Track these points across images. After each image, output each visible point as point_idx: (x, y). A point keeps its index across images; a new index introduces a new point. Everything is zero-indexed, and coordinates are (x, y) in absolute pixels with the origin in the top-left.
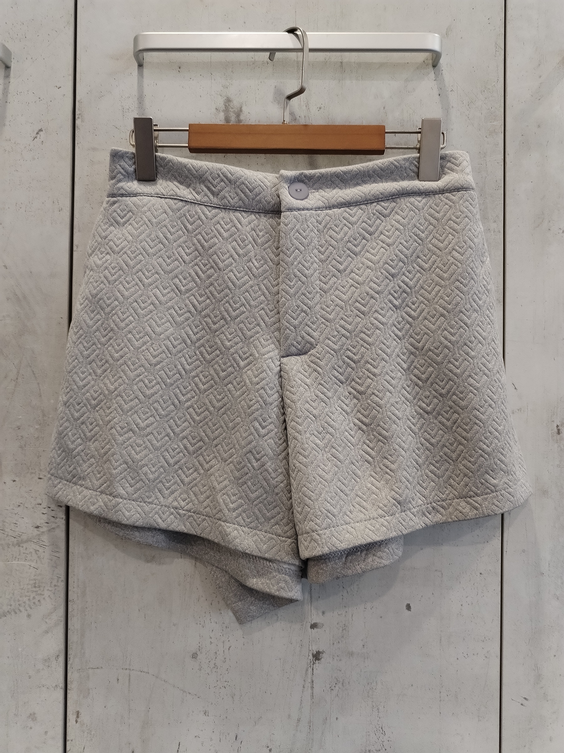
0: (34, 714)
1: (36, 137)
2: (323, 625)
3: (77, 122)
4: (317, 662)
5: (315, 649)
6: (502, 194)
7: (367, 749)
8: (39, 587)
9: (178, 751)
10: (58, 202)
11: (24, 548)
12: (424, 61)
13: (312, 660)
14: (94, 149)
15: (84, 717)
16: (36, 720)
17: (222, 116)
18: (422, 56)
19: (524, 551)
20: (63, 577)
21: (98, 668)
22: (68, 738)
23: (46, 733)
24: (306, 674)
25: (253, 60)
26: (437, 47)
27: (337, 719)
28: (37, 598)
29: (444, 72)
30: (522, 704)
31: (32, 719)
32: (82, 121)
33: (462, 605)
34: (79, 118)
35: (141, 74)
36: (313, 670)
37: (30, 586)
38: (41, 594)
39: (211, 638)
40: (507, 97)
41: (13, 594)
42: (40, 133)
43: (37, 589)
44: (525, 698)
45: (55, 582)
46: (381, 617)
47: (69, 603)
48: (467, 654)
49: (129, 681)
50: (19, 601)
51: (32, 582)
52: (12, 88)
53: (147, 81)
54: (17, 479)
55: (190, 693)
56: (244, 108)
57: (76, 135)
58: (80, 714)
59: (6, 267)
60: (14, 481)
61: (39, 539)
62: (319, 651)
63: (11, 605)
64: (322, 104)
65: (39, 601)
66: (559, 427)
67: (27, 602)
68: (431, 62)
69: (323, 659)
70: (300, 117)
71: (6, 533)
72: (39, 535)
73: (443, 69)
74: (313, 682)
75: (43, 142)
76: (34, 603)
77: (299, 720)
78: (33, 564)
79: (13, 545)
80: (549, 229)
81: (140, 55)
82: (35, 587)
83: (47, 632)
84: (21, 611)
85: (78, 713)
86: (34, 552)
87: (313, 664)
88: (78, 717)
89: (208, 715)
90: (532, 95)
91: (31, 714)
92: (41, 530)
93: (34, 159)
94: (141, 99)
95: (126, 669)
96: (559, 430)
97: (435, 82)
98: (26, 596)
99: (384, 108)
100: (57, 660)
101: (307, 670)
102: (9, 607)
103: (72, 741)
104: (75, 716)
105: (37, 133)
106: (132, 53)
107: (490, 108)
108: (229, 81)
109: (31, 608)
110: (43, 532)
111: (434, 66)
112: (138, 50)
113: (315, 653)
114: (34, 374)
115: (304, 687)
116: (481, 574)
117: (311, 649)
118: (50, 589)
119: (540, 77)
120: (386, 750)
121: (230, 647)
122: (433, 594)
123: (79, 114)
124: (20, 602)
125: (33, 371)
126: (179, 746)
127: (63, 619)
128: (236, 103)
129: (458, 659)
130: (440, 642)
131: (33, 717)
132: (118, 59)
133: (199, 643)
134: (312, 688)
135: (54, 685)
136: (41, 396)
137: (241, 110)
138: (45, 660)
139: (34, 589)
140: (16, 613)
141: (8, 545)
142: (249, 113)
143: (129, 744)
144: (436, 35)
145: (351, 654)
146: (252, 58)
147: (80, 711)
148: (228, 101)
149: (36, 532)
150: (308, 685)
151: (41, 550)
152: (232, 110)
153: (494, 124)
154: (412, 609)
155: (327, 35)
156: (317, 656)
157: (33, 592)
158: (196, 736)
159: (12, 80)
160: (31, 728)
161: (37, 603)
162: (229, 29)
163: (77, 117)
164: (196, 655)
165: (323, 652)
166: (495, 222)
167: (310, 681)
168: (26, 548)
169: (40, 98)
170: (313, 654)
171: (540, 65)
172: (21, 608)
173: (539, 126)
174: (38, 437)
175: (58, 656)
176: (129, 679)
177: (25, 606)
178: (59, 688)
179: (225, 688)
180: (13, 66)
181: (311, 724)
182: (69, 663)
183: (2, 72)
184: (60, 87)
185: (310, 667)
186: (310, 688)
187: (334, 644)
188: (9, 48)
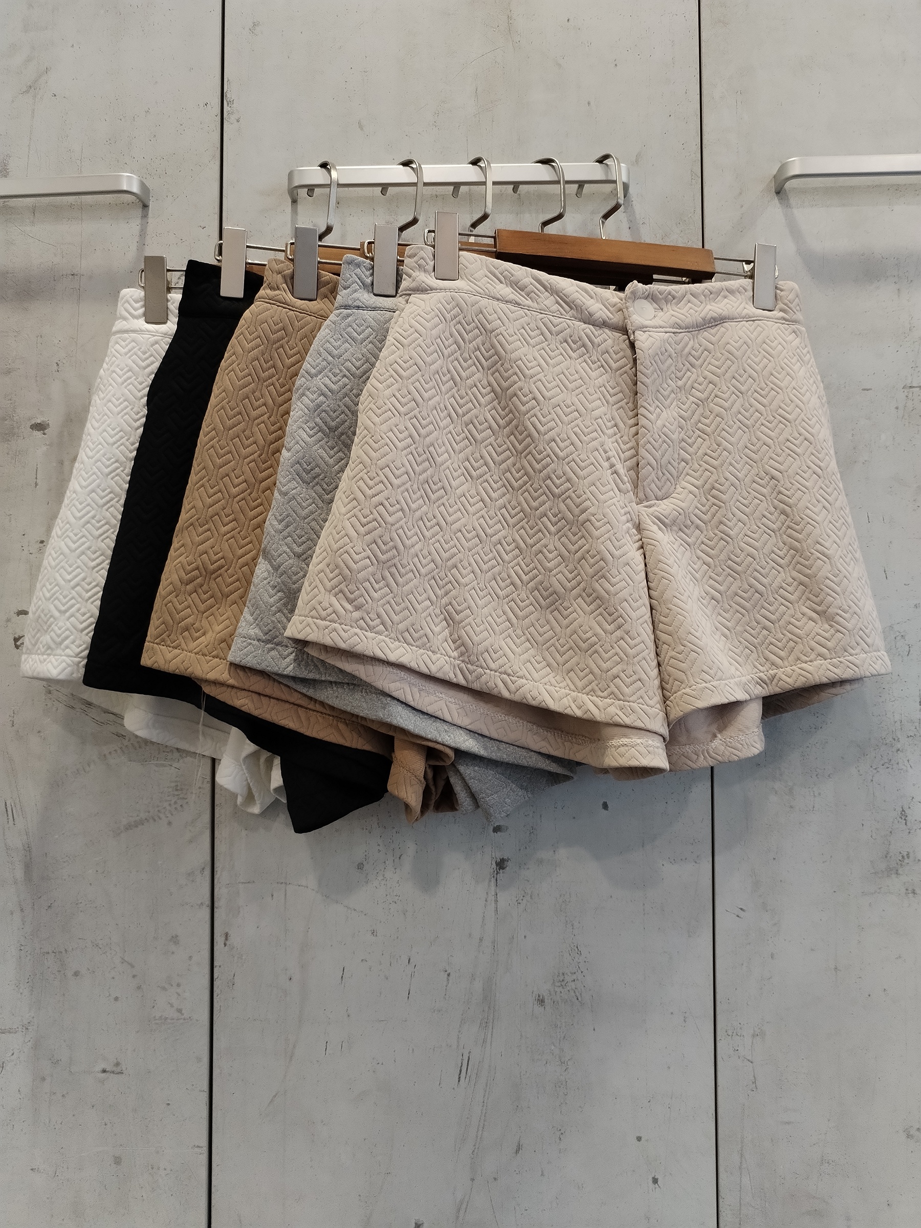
0: (177, 936)
2: (507, 828)
4: (501, 871)
5: (499, 856)
7: (561, 972)
8: (182, 789)
9: (342, 977)
13: (495, 869)
15: (234, 940)
16: (178, 943)
18: (608, 186)
21: (249, 882)
22: (216, 963)
23: (191, 957)
24: (489, 886)
26: (624, 178)
27: (525, 937)
28: (180, 802)
29: (635, 203)
30: (738, 916)
31: (175, 942)
35: (295, 211)
36: (496, 880)
37: (170, 790)
38: (184, 798)
39: (379, 846)
40: (705, 230)
41: (152, 798)
43: (180, 792)
44: (741, 909)
45: (199, 785)
46: (574, 818)
47: (216, 808)
48: (674, 860)
49: (285, 897)
50: (158, 806)
51: (173, 784)
52: (150, 228)
53: (302, 218)
55: (355, 910)
58: (228, 936)
62: (503, 858)
63: (149, 812)
65: (181, 806)
69: (507, 868)
73: (632, 199)
74: (497, 895)
76: (176, 808)
77: (481, 940)
78: (175, 763)
81: (294, 192)
82: (177, 790)
83: (191, 841)
84: (160, 818)
85: (227, 936)
87: (497, 874)
88: (226, 939)
89: (376, 935)
90: (733, 227)
91: (173, 937)
95: (282, 883)
97: (625, 214)
98: (166, 801)
100: (202, 874)
101: (490, 881)
102: (147, 814)
103: (220, 967)
104: (223, 939)
106: (285, 189)
107: (687, 242)
108: (394, 217)
109: (172, 815)
112: (293, 187)
113: (499, 860)
115: (486, 901)
117: (494, 856)
119: (742, 207)
120: (582, 972)
121: (401, 856)
122: (633, 791)
124: (160, 808)
126: (343, 971)
127: (209, 826)
129: (663, 865)
130: (643, 846)
131: (175, 939)
132: (269, 195)
133: (366, 851)
134: (496, 901)
135: (199, 903)
138: (189, 874)
139: (176, 793)
140: (155, 820)
143: (286, 970)
145: (540, 862)
147: (230, 933)
150: (491, 899)
154: (609, 809)
155: (502, 167)
156: (501, 864)
157: (174, 795)
158: (362, 960)
159: (150, 220)
160: (173, 953)
161: (179, 808)
164: (362, 866)
165: (508, 860)
167: (493, 894)
169: (181, 240)
170: (496, 862)
171: (741, 193)
172: (162, 815)
175: (203, 869)
176: (286, 895)
177: (164, 813)
178: (204, 906)
179: (396, 903)
180: (151, 205)
181: (496, 943)
182: (216, 877)
183: (139, 212)
184: (205, 227)
185: (494, 877)
186: (493, 902)
187: (520, 850)
188: (149, 186)
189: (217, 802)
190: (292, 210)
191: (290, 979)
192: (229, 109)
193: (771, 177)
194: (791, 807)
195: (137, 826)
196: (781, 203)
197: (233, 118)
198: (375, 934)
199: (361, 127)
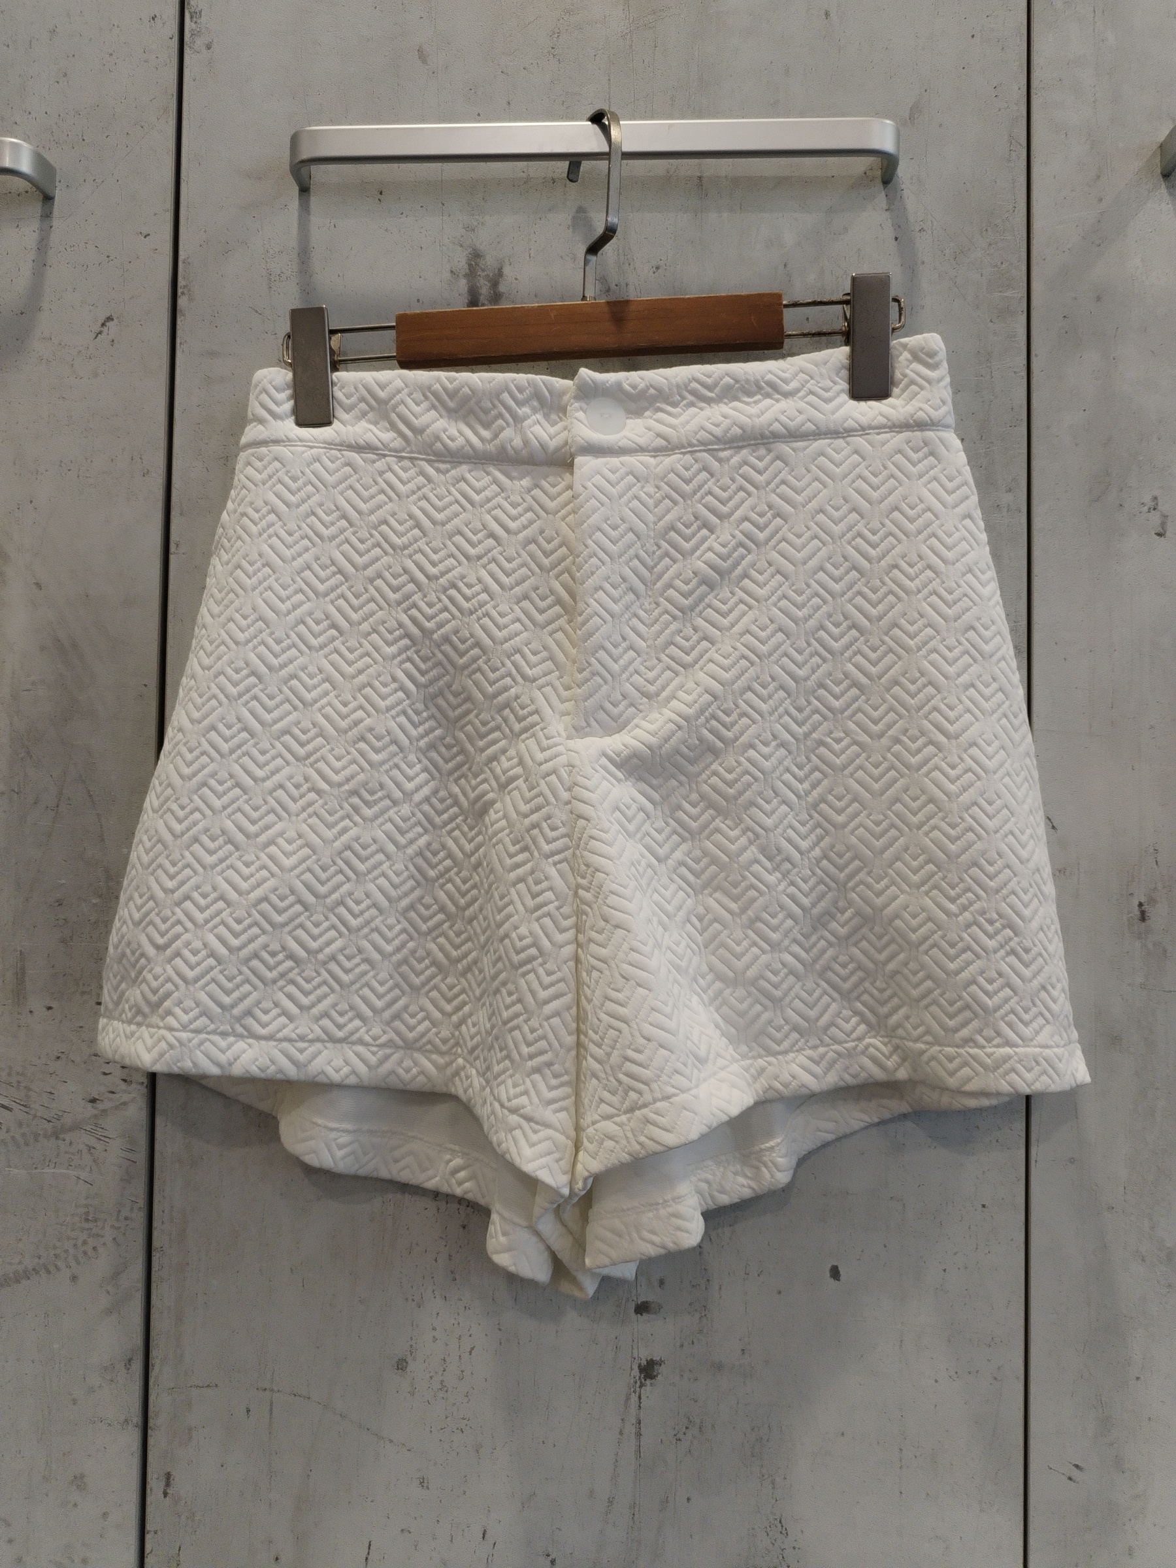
0: (83, 1476)
1: (100, 333)
2: (660, 1307)
3: (182, 302)
4: (648, 1382)
5: (644, 1355)
6: (1026, 436)
8: (96, 1221)
9: (367, 1558)
10: (141, 458)
11: (68, 1141)
12: (866, 174)
13: (638, 1378)
14: (212, 354)
15: (181, 1486)
16: (85, 1488)
17: (463, 285)
18: (863, 163)
19: (1072, 1161)
20: (142, 1202)
21: (208, 1386)
22: (148, 1527)
23: (105, 1515)
24: (626, 1406)
25: (524, 175)
26: (888, 146)
27: (688, 1499)
28: (91, 1242)
29: (906, 193)
30: (1070, 1479)
31: (78, 1487)
32: (191, 299)
33: (945, 1271)
34: (183, 293)
35: (305, 206)
36: (640, 1398)
37: (77, 1219)
38: (98, 1235)
39: (434, 1329)
40: (1034, 242)
41: (44, 1234)
42: (107, 324)
43: (91, 1225)
44: (1077, 1466)
45: (125, 1212)
46: (780, 1292)
47: (154, 1253)
48: (957, 1372)
49: (271, 1414)
50: (55, 1247)
51: (82, 1210)
52: (55, 238)
53: (317, 220)
54: (54, 1004)
55: (391, 1441)
56: (507, 270)
57: (178, 327)
58: (172, 1478)
59: (38, 585)
60: (49, 1008)
61: (96, 1125)
62: (652, 1360)
63: (39, 1257)
64: (661, 260)
65: (94, 1248)
66: (1144, 907)
67: (71, 1251)
68: (879, 173)
69: (660, 1376)
70: (617, 283)
71: (32, 1112)
72: (96, 1116)
73: (903, 186)
74: (640, 1423)
75: (113, 340)
76: (85, 1253)
77: (611, 1502)
78: (84, 1175)
79: (45, 1136)
80: (1121, 506)
81: (304, 171)
82: (87, 1220)
83: (109, 1312)
84: (58, 1269)
85: (168, 1477)
86: (85, 1150)
87: (641, 1387)
88: (168, 1484)
89: (428, 1487)
90: (1083, 238)
91: (75, 1477)
92: (101, 1106)
93: (96, 375)
94: (304, 253)
95: (265, 1389)
96: (1143, 913)
97: (888, 213)
98: (69, 1238)
99: (785, 266)
100: (128, 1369)
101: (628, 1399)
102: (36, 1260)
103: (156, 1533)
104: (163, 1484)
105: (103, 325)
106: (287, 167)
107: (999, 264)
108: (478, 217)
109: (78, 1263)
110: (104, 1111)
111: (886, 182)
112: (298, 160)
113: (644, 1363)
114: (90, 796)
115: (621, 1433)
116: (984, 1206)
117: (635, 1355)
118: (116, 1225)
119: (1101, 200)
121: (473, 1348)
122: (885, 1246)
123: (185, 287)
124: (58, 1251)
125: (89, 791)
126: (369, 1549)
127: (141, 1285)
128: (490, 261)
129: (937, 1381)
130: (901, 1346)
131: (79, 1481)
132: (260, 178)
133: (411, 1339)
134: (639, 1435)
135: (122, 1418)
136: (103, 840)
137: (500, 273)
138: (106, 1368)
139: (86, 1225)
140: (49, 1272)
141: (36, 1136)
142: (516, 279)
143: (270, 1542)
144: (888, 121)
145: (719, 1367)
146: (525, 171)
147: (173, 1473)
148: (476, 256)
149: (90, 1110)
150: (630, 1429)
151: (99, 1146)
152: (483, 274)
153: (1006, 295)
154: (842, 1278)
155: (670, 125)
156: (648, 1370)
157: (82, 1230)
158: (402, 1530)
159: (56, 223)
160: (75, 1505)
161: (90, 1253)
162: (479, 117)
163: (180, 291)
164: (405, 1363)
165: (660, 1363)
166: (1010, 490)
167: (634, 1421)
168: (71, 1143)
169: (108, 257)
170: (640, 1366)
171: (1098, 177)
172: (59, 1263)
173: (1099, 299)
174: (96, 922)
175: (130, 1360)
176: (271, 1410)
177: (66, 1259)
178: (131, 1426)
179: (462, 1432)
180: (59, 195)
181: (637, 1508)
182: (153, 1374)
183: (37, 208)
184: (149, 235)
185: (635, 1392)
186: (633, 1436)
187: (682, 1346)
188: (52, 162)
189: (156, 1243)
190: (301, 205)
191: (277, 1559)
192: (194, 26)
193: (1155, 147)
195: (18, 1281)
196: (1171, 194)
197: (200, 42)
198: (425, 1485)
199: (422, 56)
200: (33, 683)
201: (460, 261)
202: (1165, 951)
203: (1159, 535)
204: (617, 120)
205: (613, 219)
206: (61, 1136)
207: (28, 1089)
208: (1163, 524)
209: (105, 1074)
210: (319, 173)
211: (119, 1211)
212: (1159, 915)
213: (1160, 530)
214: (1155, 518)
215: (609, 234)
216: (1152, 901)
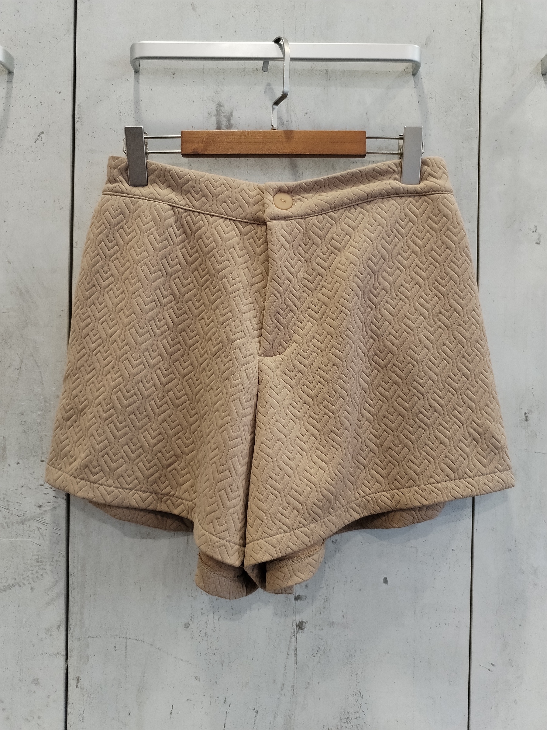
0: (38, 679)
1: (38, 139)
2: (306, 597)
3: (77, 125)
4: (300, 631)
5: (298, 619)
6: (477, 196)
7: (346, 711)
8: (42, 562)
9: (171, 713)
10: (59, 201)
11: (28, 525)
12: (404, 70)
13: (296, 629)
14: (93, 151)
15: (84, 682)
16: (39, 684)
17: (214, 120)
18: (402, 66)
19: (493, 529)
20: (64, 553)
21: (96, 637)
22: (69, 701)
23: (49, 696)
24: (290, 642)
25: (243, 67)
26: (416, 58)
27: (318, 683)
28: (40, 572)
29: (423, 80)
30: (489, 670)
31: (35, 684)
32: (82, 124)
33: (435, 579)
34: (78, 121)
35: (137, 80)
36: (296, 638)
37: (33, 561)
38: (43, 569)
39: (202, 609)
40: (482, 105)
41: (18, 569)
42: (41, 135)
43: (40, 564)
44: (492, 664)
45: (56, 558)
46: (360, 590)
47: (70, 577)
48: (439, 624)
49: (126, 649)
50: (23, 575)
51: (35, 557)
52: (14, 92)
53: (143, 86)
54: (20, 462)
55: (182, 660)
56: (234, 113)
57: (76, 138)
58: (80, 679)
59: (9, 262)
60: (18, 463)
61: (41, 518)
62: (302, 621)
63: (15, 579)
64: (308, 110)
65: (42, 575)
66: (527, 415)
67: (31, 576)
68: (411, 70)
69: (305, 628)
70: (287, 121)
71: (11, 512)
72: (41, 514)
73: (422, 77)
74: (296, 650)
75: (44, 144)
76: (37, 577)
77: (283, 685)
78: (36, 541)
79: (17, 523)
80: (520, 230)
81: (137, 63)
82: (38, 562)
83: (49, 604)
84: (24, 585)
85: (78, 678)
86: (36, 530)
87: (297, 633)
88: (78, 682)
90: (505, 103)
91: (34, 679)
92: (43, 509)
93: (36, 160)
94: (137, 103)
95: (123, 638)
96: (526, 417)
97: (415, 89)
98: (29, 570)
99: (367, 114)
100: (59, 630)
101: (291, 639)
102: (14, 581)
103: (72, 704)
104: (75, 681)
105: (39, 136)
106: (128, 60)
107: (466, 115)
108: (220, 87)
109: (34, 582)
110: (45, 511)
111: (414, 74)
112: (134, 58)
113: (298, 622)
114: (36, 363)
115: (288, 654)
116: (453, 550)
117: (294, 619)
118: (52, 563)
119: (513, 85)
120: (363, 712)
121: (220, 618)
122: (408, 569)
123: (79, 118)
124: (24, 576)
125: (36, 361)
126: (172, 708)
127: (64, 591)
128: (226, 108)
129: (430, 628)
130: (415, 613)
131: (36, 681)
132: (115, 66)
133: (191, 614)
134: (296, 655)
135: (56, 653)
136: (43, 384)
137: (231, 115)
138: (48, 630)
139: (37, 564)
140: (20, 586)
141: (13, 523)
142: (239, 117)
143: (126, 707)
144: (416, 46)
145: (332, 624)
146: (243, 65)
147: (80, 676)
148: (220, 105)
149: (38, 511)
150: (292, 652)
151: (43, 528)
152: (223, 115)
153: (469, 129)
154: (389, 583)
155: (313, 45)
156: (300, 626)
157: (36, 566)
158: (188, 700)
159: (15, 85)
160: (34, 692)
161: (40, 576)
162: (221, 38)
163: (76, 120)
164: (188, 625)
165: (306, 622)
166: (470, 222)
167: (294, 649)
168: (30, 526)
169: (41, 102)
170: (296, 624)
171: (513, 74)
172: (25, 582)
173: (512, 132)
174: (40, 423)
175: (59, 626)
176: (126, 647)
177: (28, 580)
178: (60, 655)
179: (215, 655)
180: (16, 72)
181: (295, 688)
182: (70, 632)
183: (5, 77)
184: (61, 92)
185: (294, 635)
186: (293, 655)
187: (316, 615)
188: (12, 54)
189: (71, 572)
190: (135, 79)
191: (129, 714)
193: (539, 61)
194: (535, 584)
195: (5, 591)
198: (198, 679)
199: (194, 8)
200: (7, 309)
201: (212, 108)
202: (536, 435)
203: (537, 243)
204: (287, 41)
205: (286, 89)
206: (25, 523)
207: (8, 501)
208: (539, 239)
209: (45, 494)
210: (144, 64)
211: (53, 558)
212: (533, 418)
213: (537, 241)
214: (536, 236)
215: (284, 96)
216: (531, 412)
